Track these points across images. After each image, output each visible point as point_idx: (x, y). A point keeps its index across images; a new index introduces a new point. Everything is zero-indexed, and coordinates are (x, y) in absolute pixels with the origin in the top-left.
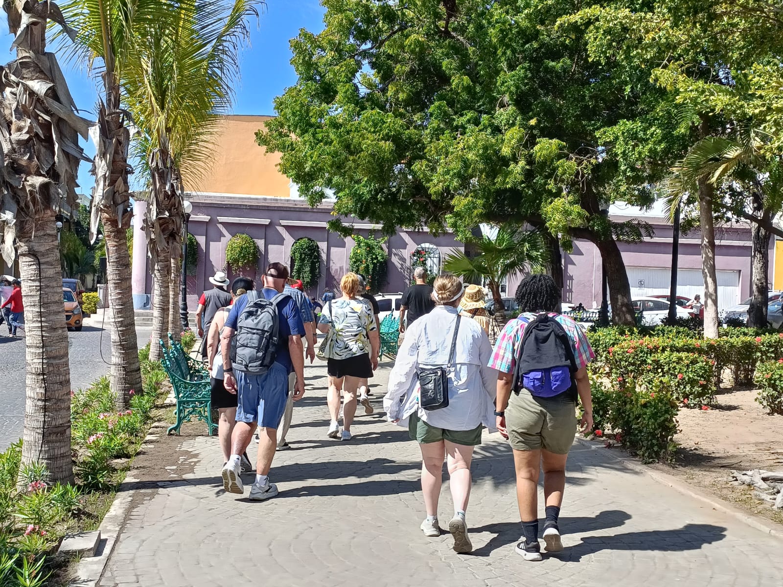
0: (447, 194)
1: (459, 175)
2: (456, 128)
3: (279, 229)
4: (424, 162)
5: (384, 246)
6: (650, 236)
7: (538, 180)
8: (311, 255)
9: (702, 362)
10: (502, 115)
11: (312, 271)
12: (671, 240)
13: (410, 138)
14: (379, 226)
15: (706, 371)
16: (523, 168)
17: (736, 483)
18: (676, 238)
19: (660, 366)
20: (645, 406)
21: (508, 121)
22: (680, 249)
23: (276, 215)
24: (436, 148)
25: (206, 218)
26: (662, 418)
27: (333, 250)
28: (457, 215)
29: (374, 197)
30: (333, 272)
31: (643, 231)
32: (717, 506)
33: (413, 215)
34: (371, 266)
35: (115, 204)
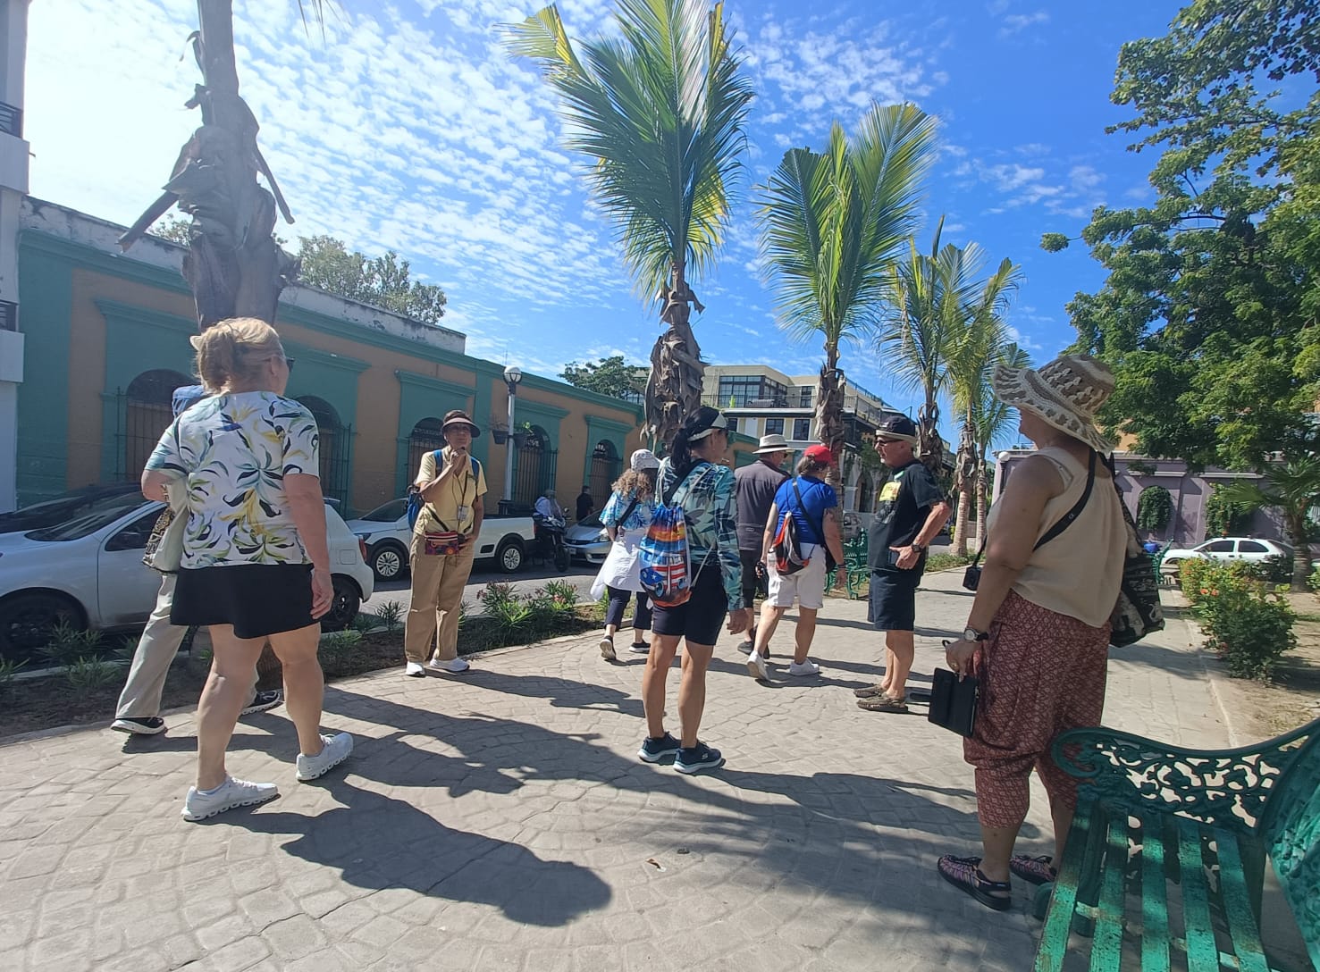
0: (1211, 423)
1: (1230, 402)
2: (1238, 356)
3: (1128, 478)
8: (1160, 502)
11: (1160, 515)
13: (1181, 373)
24: (1204, 379)
27: (1187, 497)
30: (1184, 518)
34: (1231, 512)
35: (830, 436)
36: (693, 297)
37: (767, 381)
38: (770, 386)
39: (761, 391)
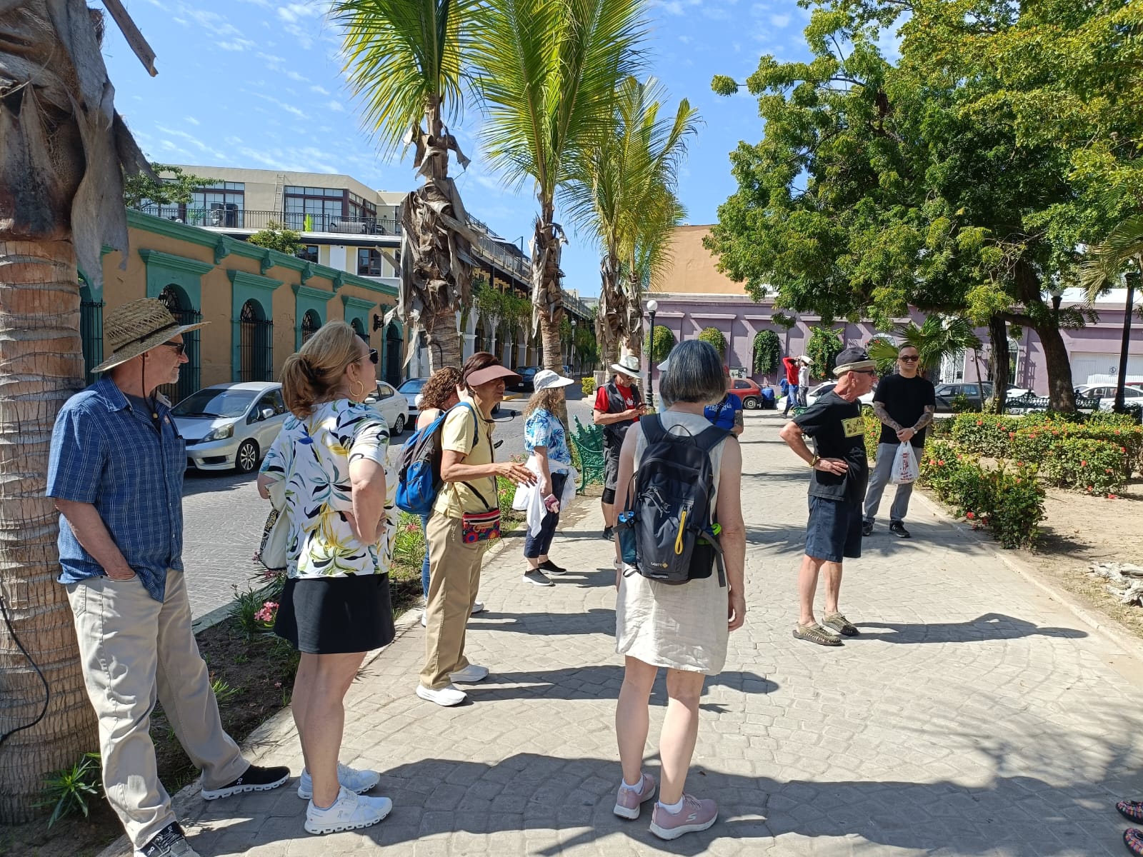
0: (867, 286)
1: (881, 267)
2: (883, 222)
3: (743, 322)
4: (848, 257)
5: (840, 337)
6: (1093, 321)
7: (965, 268)
8: (771, 346)
9: (1110, 450)
10: (930, 206)
11: (772, 360)
12: (1122, 326)
13: (836, 235)
14: (818, 318)
15: (1114, 459)
16: (947, 257)
17: (1092, 575)
18: (1128, 323)
19: (1065, 452)
20: (1007, 491)
21: (935, 211)
22: (1131, 335)
23: (741, 310)
24: (859, 243)
25: (680, 314)
26: (1024, 505)
27: (792, 340)
28: (879, 306)
29: (809, 292)
31: (1085, 317)
32: (1055, 596)
33: (851, 307)
34: (827, 355)
35: (549, 303)
36: (454, 146)
37: (351, 197)
38: (355, 204)
39: (345, 210)
